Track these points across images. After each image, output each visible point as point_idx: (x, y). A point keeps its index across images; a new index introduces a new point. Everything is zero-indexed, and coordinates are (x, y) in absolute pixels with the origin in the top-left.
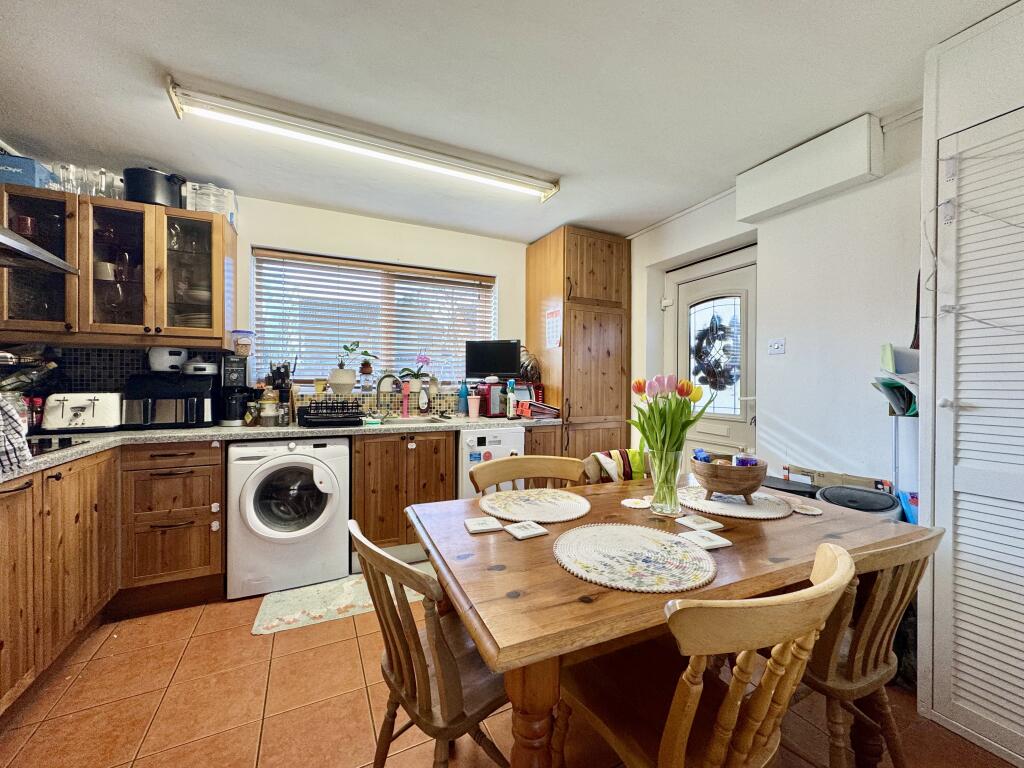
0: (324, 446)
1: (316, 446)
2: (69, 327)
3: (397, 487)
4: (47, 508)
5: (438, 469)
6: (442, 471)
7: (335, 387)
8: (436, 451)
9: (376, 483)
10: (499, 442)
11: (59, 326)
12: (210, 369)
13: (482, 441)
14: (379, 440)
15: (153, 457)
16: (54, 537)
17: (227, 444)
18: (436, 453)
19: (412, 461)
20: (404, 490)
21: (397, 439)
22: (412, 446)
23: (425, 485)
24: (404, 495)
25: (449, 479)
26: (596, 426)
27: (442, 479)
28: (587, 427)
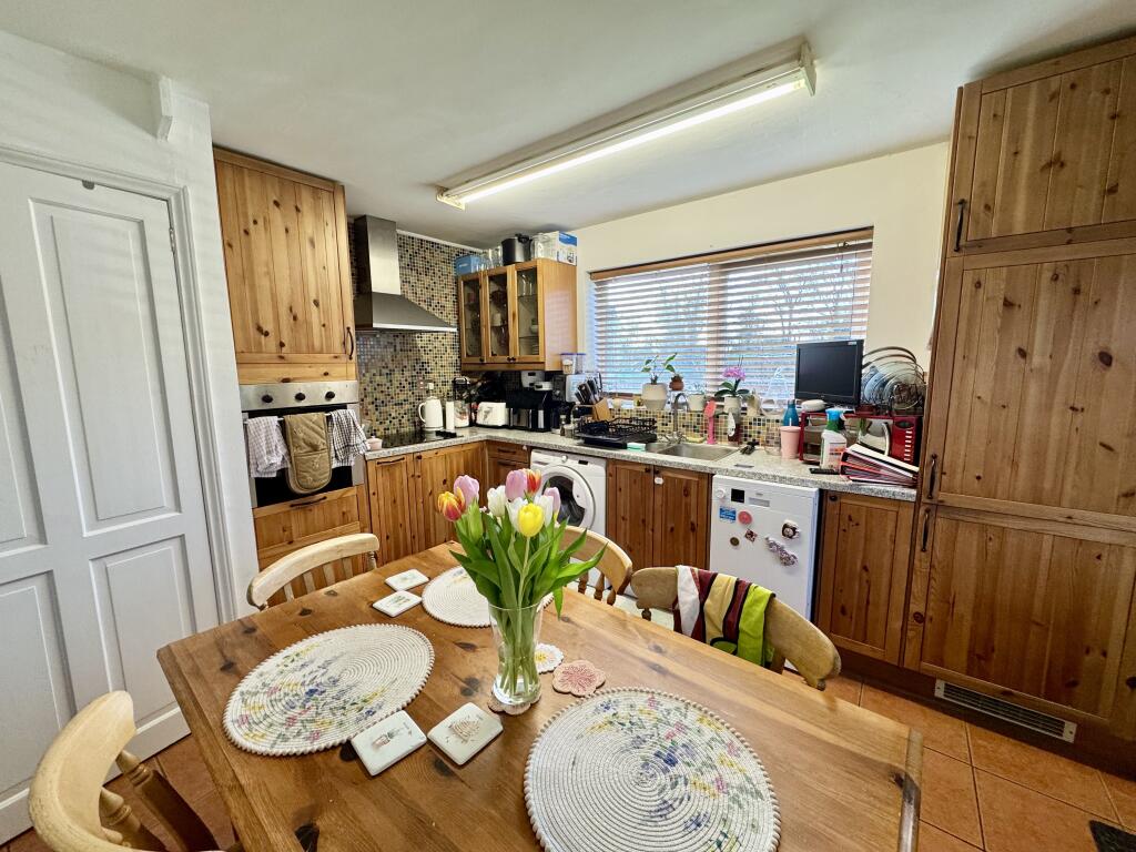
0: (586, 463)
1: (581, 462)
2: (482, 360)
3: (644, 521)
4: (417, 474)
5: (688, 516)
6: (693, 518)
7: (649, 403)
8: (687, 493)
9: (625, 511)
10: (767, 503)
11: (477, 360)
12: (546, 386)
13: (738, 495)
14: (630, 467)
15: (500, 451)
16: (424, 490)
17: (531, 448)
18: (686, 495)
19: (659, 498)
20: (651, 527)
21: (642, 469)
22: (659, 481)
23: (672, 529)
24: (651, 532)
25: (701, 532)
26: (1021, 524)
27: (693, 529)
28: (988, 520)
